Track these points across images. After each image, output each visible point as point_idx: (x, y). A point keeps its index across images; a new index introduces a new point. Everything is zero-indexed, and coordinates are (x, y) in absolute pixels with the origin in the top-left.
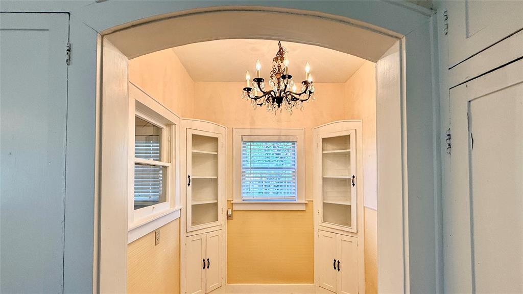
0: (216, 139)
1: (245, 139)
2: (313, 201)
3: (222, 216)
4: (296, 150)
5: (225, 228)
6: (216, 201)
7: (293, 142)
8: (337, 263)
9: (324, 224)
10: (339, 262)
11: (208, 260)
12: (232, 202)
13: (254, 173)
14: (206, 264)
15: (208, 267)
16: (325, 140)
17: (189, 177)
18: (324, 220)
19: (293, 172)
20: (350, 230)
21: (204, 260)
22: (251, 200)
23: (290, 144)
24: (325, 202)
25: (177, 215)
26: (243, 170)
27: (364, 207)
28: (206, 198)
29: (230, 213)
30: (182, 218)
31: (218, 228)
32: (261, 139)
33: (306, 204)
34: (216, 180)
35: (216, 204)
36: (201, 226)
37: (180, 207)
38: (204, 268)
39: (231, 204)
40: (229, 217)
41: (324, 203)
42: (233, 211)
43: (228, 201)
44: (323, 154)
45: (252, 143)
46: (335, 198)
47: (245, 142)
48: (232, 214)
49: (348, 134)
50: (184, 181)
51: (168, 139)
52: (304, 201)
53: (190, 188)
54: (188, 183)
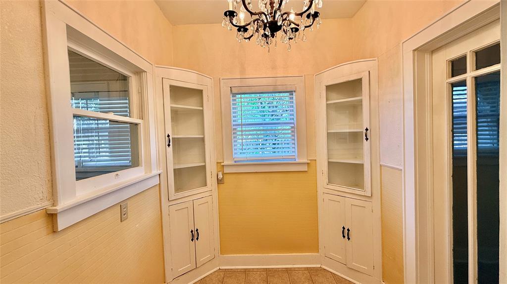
0: (201, 91)
1: (234, 91)
2: (316, 160)
3: (211, 180)
4: (294, 102)
5: (215, 194)
6: (203, 164)
7: (291, 92)
8: (346, 231)
9: (330, 187)
10: (348, 230)
11: (197, 230)
12: (222, 164)
13: (246, 131)
14: (195, 235)
15: (197, 239)
16: (329, 88)
17: (168, 136)
18: (330, 182)
19: (292, 127)
20: (363, 193)
21: (192, 231)
22: (244, 161)
23: (288, 94)
24: (330, 160)
25: (156, 181)
26: (234, 127)
27: (381, 166)
28: (191, 160)
29: (220, 176)
30: (162, 183)
31: (207, 194)
32: (253, 90)
33: (308, 163)
34: (203, 140)
35: (204, 167)
36: (186, 193)
37: (159, 172)
38: (192, 240)
39: (221, 166)
40: (220, 182)
41: (328, 162)
42: (223, 174)
43: (217, 163)
44: (327, 104)
45: (243, 96)
46: (343, 156)
47: (234, 95)
48: (223, 177)
49: (359, 78)
50: (163, 142)
51: (139, 91)
52: (305, 161)
53: (170, 149)
54: (167, 144)
